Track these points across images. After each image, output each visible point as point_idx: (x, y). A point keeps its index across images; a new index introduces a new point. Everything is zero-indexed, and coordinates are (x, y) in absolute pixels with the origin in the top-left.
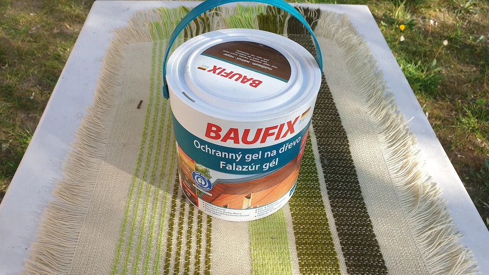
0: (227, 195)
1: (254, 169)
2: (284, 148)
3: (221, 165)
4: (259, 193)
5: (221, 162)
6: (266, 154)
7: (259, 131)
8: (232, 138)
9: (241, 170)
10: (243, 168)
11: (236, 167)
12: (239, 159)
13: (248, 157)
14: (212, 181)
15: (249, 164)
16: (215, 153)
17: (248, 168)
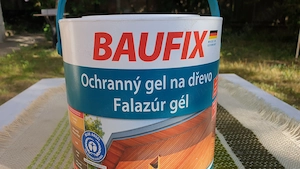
0: (126, 163)
1: (158, 109)
2: (193, 78)
3: (116, 105)
4: (169, 157)
5: (115, 100)
6: (172, 81)
7: (160, 36)
8: (125, 52)
9: (141, 110)
10: (144, 107)
11: (135, 106)
12: (137, 88)
13: (149, 85)
14: (106, 140)
15: (150, 98)
16: (107, 84)
17: (150, 107)
